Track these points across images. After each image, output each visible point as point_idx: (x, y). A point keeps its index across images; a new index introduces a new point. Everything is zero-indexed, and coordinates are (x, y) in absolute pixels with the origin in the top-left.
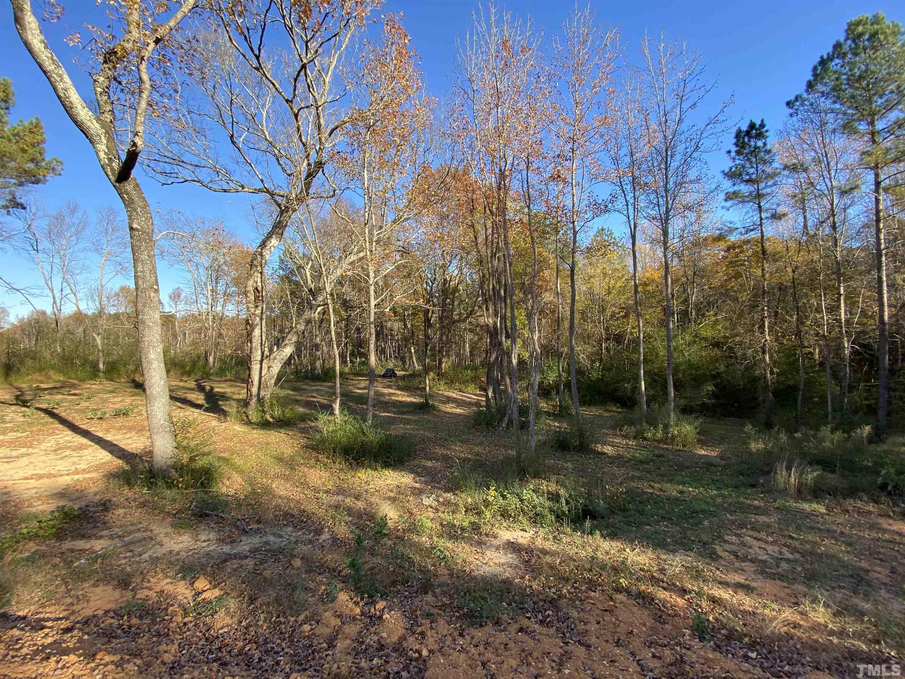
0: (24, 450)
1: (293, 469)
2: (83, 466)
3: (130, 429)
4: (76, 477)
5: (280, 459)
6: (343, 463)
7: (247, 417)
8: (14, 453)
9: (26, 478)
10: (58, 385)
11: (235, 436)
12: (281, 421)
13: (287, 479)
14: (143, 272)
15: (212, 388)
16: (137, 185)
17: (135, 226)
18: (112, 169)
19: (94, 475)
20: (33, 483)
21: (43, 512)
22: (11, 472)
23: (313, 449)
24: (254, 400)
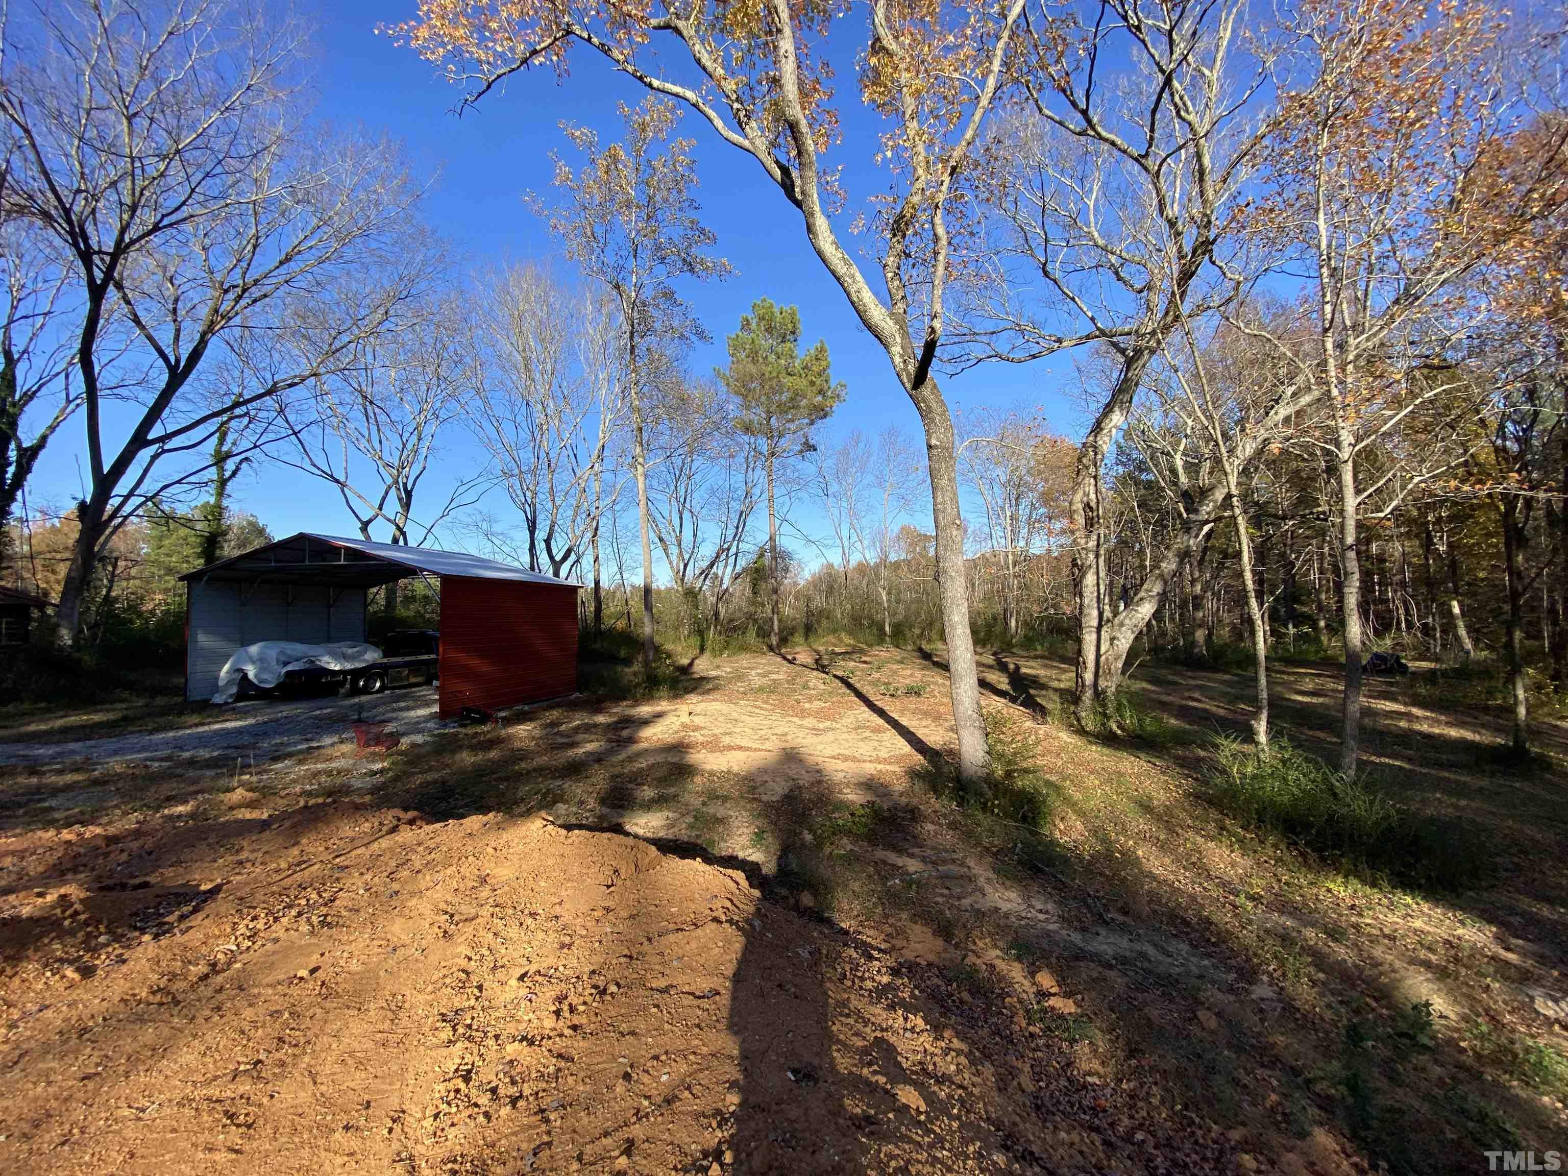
0: (828, 724)
1: (1171, 831)
2: (884, 754)
3: (926, 714)
4: (880, 767)
5: (1146, 807)
6: (1283, 846)
7: (1078, 720)
8: (821, 726)
9: (833, 757)
10: (849, 649)
11: (1062, 749)
12: (1139, 736)
13: (1163, 847)
14: (944, 502)
15: (1017, 668)
16: (935, 386)
17: (934, 442)
18: (908, 374)
19: (895, 768)
20: (840, 765)
21: (853, 802)
22: (820, 747)
23: (1210, 803)
24: (1089, 694)
